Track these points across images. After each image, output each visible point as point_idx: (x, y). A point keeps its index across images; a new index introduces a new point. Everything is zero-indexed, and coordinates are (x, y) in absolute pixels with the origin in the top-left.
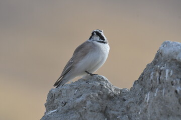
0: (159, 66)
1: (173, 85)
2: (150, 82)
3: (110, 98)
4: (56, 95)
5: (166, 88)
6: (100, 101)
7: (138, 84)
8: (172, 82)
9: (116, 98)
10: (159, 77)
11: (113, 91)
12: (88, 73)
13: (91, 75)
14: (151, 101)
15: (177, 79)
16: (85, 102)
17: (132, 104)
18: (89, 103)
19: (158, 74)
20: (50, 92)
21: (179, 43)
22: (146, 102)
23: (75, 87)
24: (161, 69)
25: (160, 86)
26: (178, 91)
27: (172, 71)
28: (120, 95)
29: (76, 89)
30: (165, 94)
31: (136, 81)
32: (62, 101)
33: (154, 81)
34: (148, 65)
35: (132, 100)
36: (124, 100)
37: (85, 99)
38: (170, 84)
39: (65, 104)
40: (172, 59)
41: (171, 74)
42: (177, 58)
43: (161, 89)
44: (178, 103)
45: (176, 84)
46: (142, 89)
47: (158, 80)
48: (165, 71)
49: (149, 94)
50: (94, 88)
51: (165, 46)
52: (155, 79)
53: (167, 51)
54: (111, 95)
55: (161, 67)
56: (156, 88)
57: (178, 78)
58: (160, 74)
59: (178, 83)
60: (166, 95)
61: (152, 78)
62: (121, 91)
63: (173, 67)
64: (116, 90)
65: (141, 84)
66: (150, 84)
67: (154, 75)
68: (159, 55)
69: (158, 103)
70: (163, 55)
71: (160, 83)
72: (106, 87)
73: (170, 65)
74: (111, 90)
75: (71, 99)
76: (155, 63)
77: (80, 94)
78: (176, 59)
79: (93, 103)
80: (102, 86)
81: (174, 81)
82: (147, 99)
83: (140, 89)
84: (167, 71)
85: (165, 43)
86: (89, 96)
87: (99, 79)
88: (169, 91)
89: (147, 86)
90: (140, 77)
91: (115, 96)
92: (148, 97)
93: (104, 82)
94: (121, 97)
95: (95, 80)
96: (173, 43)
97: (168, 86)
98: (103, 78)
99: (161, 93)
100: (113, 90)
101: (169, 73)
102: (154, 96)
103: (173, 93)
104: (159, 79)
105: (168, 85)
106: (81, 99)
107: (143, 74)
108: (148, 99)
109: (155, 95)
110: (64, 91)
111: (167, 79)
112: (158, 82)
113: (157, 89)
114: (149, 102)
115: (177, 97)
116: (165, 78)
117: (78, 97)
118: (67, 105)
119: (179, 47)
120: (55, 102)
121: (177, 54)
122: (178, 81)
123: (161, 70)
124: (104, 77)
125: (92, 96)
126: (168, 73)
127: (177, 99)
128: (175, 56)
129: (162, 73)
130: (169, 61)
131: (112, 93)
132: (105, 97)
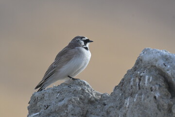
0: (139, 72)
1: (152, 91)
2: (130, 87)
3: (91, 102)
4: (39, 98)
5: (145, 94)
6: (82, 105)
7: (118, 90)
8: (151, 88)
9: (97, 103)
10: (139, 83)
11: (94, 96)
12: (71, 78)
13: (73, 79)
14: (131, 106)
15: (156, 86)
16: (67, 106)
17: (112, 108)
18: (70, 107)
19: (137, 80)
20: (33, 95)
21: (158, 50)
22: (126, 107)
23: (57, 91)
24: (141, 75)
25: (139, 92)
26: (157, 97)
27: (151, 78)
28: (101, 100)
29: (58, 93)
30: (144, 99)
31: (116, 87)
32: (45, 104)
33: (134, 87)
34: (129, 71)
35: (112, 104)
36: (105, 105)
37: (66, 103)
38: (149, 90)
39: (47, 107)
40: (152, 66)
41: (151, 80)
42: (157, 65)
43: (141, 94)
44: (156, 108)
45: (155, 90)
46: (122, 94)
47: (137, 86)
48: (144, 77)
49: (128, 100)
50: (75, 93)
51: (145, 53)
52: (135, 85)
53: (147, 58)
54: (92, 99)
55: (141, 73)
56: (136, 93)
57: (157, 84)
58: (140, 80)
59: (157, 89)
60: (145, 101)
61: (132, 83)
62: (102, 95)
63: (152, 73)
64: (97, 94)
65: (121, 90)
66: (130, 90)
67: (134, 81)
68: (139, 61)
69: (138, 108)
70: (143, 61)
71: (140, 89)
72: (87, 91)
73: (150, 71)
74: (92, 94)
75: (53, 102)
76: (135, 69)
77: (62, 98)
78: (155, 66)
79: (74, 106)
80: (83, 90)
81: (153, 87)
82: (126, 104)
83: (120, 94)
84: (147, 77)
85: (145, 50)
86: (71, 100)
87: (81, 84)
88: (148, 97)
89: (127, 91)
90: (120, 83)
91: (96, 100)
92: (127, 102)
93: (86, 87)
94: (101, 101)
95: (77, 85)
96: (153, 50)
97: (147, 92)
98: (84, 83)
99: (140, 98)
100: (94, 94)
101: (149, 79)
102: (133, 101)
103: (152, 98)
104: (139, 85)
105: (148, 90)
106: (63, 102)
107: (123, 80)
108: (128, 104)
109: (135, 101)
110: (46, 95)
111: (146, 85)
112: (138, 88)
113: (137, 95)
114: (128, 107)
115: (156, 103)
116: (145, 83)
117: (60, 101)
118: (49, 108)
119: (158, 54)
120: (38, 105)
121: (156, 61)
122: (157, 87)
123: (141, 77)
124: (86, 82)
125: (73, 100)
126: (147, 79)
127: (156, 105)
128: (155, 63)
129: (142, 79)
130: (148, 68)
131: (93, 97)
132: (86, 101)
